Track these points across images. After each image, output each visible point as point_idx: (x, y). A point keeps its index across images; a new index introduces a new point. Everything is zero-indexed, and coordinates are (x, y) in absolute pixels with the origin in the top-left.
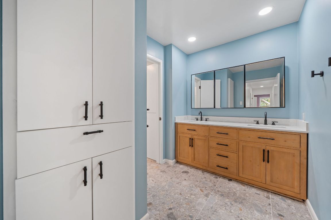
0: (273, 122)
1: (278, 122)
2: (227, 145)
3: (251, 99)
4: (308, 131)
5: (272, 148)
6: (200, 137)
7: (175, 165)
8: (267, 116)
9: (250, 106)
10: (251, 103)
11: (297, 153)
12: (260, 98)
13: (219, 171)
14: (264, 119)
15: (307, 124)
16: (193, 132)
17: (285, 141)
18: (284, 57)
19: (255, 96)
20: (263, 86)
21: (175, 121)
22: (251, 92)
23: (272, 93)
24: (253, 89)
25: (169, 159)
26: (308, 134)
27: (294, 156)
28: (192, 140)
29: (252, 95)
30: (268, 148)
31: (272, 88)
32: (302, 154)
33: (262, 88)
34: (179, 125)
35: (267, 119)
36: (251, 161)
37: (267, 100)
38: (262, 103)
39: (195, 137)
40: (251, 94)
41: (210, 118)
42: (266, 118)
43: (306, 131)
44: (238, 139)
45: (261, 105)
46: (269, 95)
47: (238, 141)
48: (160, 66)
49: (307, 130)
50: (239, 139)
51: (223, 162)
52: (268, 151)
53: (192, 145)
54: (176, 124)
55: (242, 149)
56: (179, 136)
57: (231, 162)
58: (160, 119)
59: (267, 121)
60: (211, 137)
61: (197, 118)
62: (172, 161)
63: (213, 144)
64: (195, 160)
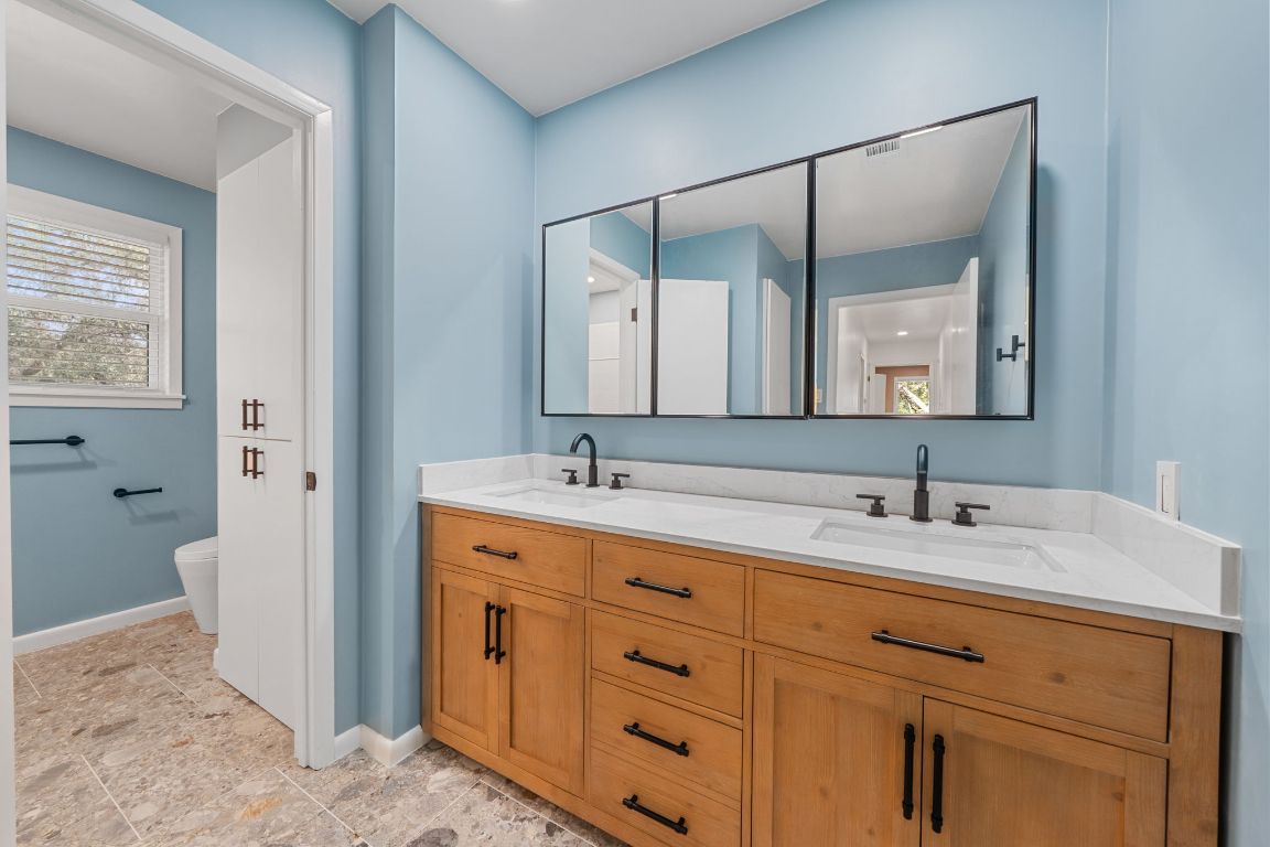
0: (964, 507)
1: (987, 508)
2: (683, 671)
3: (866, 379)
4: (1238, 618)
5: (964, 722)
6: (542, 604)
7: (402, 772)
8: (930, 472)
9: (861, 410)
10: (865, 397)
11: (1144, 783)
12: (896, 379)
13: (642, 831)
14: (913, 484)
15: (1230, 558)
16: (508, 570)
17: (1059, 678)
18: (1034, 101)
19: (879, 370)
20: (904, 333)
21: (421, 491)
22: (865, 352)
23: (938, 361)
24: (871, 344)
25: (379, 732)
26: (1228, 641)
27: (1120, 797)
28: (496, 613)
29: (869, 365)
30: (937, 718)
31: (936, 340)
32: (1180, 788)
33: (903, 337)
34: (440, 521)
35: (930, 485)
36: (824, 793)
37: (919, 393)
38: (902, 403)
39: (518, 599)
40: (862, 360)
41: (639, 470)
42: (922, 479)
43: (1216, 612)
44: (749, 635)
45: (900, 409)
46: (924, 370)
47: (749, 646)
48: (310, 135)
49: (1224, 610)
50: (758, 637)
51: (662, 779)
52: (939, 745)
53: (496, 651)
54: (425, 511)
55: (771, 701)
56: (437, 588)
57: (709, 787)
58: (311, 481)
59: (931, 497)
60: (598, 606)
61: (573, 472)
62: (389, 743)
63: (610, 654)
64: (517, 742)
